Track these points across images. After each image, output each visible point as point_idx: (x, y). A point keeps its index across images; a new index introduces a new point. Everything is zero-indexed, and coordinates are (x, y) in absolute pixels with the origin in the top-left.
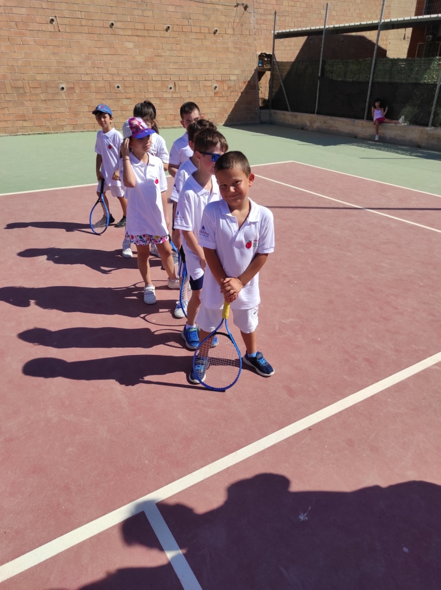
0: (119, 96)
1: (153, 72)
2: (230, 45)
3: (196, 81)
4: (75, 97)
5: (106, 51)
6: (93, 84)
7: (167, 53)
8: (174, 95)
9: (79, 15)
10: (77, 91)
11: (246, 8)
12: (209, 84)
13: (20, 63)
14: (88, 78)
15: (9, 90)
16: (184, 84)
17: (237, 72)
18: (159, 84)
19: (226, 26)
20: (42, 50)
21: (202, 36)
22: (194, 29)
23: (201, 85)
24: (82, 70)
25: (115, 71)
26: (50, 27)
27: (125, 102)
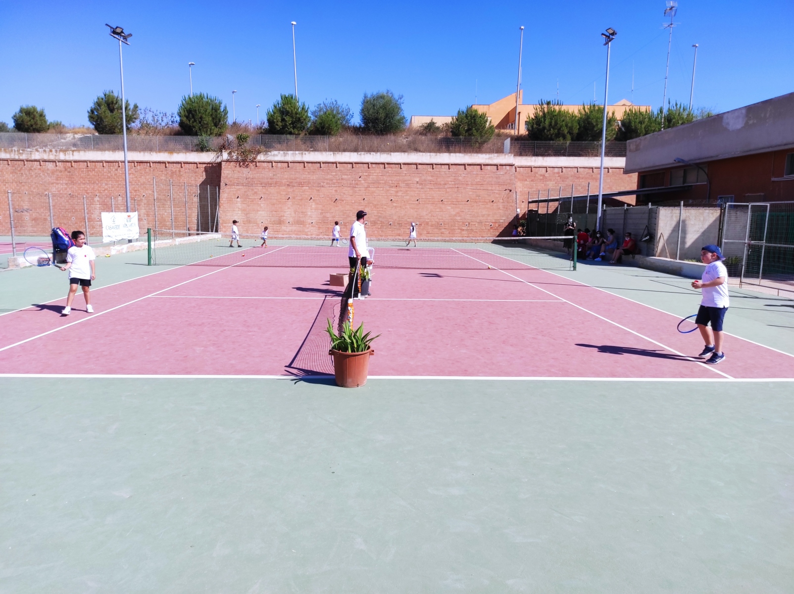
0: (441, 228)
1: (458, 218)
2: (501, 207)
3: (480, 222)
4: (422, 227)
5: (438, 210)
6: (430, 223)
7: (467, 211)
8: (468, 228)
9: (429, 197)
10: (423, 225)
11: (511, 191)
12: (488, 223)
13: (402, 215)
14: (428, 220)
15: (396, 224)
16: (474, 223)
17: (504, 218)
18: (461, 223)
19: (499, 199)
20: (412, 210)
21: (486, 203)
22: (481, 201)
23: (483, 223)
24: (426, 218)
25: (441, 218)
26: (417, 202)
27: (443, 230)
